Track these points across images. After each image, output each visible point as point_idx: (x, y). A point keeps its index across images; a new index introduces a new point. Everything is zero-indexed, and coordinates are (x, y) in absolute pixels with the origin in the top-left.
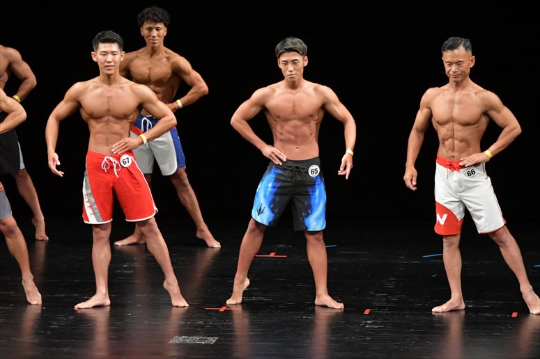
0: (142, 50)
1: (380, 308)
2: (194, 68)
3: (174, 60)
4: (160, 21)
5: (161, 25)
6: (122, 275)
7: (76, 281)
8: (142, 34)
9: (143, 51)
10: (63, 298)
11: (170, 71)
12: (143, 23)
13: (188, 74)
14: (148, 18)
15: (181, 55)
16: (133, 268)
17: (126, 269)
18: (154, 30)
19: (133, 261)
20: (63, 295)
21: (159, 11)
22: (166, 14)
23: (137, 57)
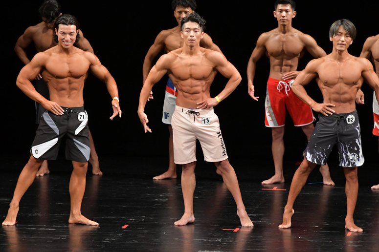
0: (174, 28)
4: (188, 7)
5: (188, 9)
6: (159, 202)
7: (124, 206)
8: (175, 15)
9: (176, 29)
10: (114, 219)
12: (175, 8)
14: (179, 4)
16: (167, 197)
17: (162, 198)
18: (184, 13)
19: (167, 192)
20: (114, 217)
23: (171, 34)
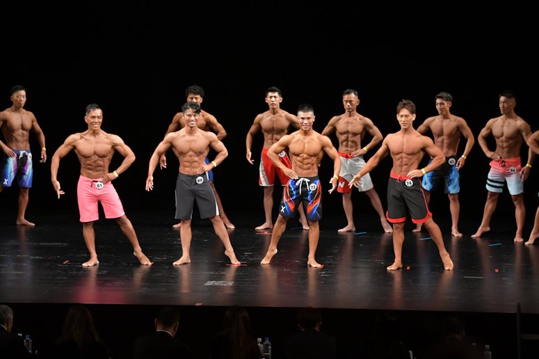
1: (329, 264)
2: (218, 121)
3: (206, 117)
4: (198, 94)
5: (198, 96)
8: (187, 100)
11: (204, 123)
12: (188, 95)
13: (215, 125)
14: (191, 92)
15: (211, 114)
18: (194, 99)
21: (198, 88)
22: (202, 89)
